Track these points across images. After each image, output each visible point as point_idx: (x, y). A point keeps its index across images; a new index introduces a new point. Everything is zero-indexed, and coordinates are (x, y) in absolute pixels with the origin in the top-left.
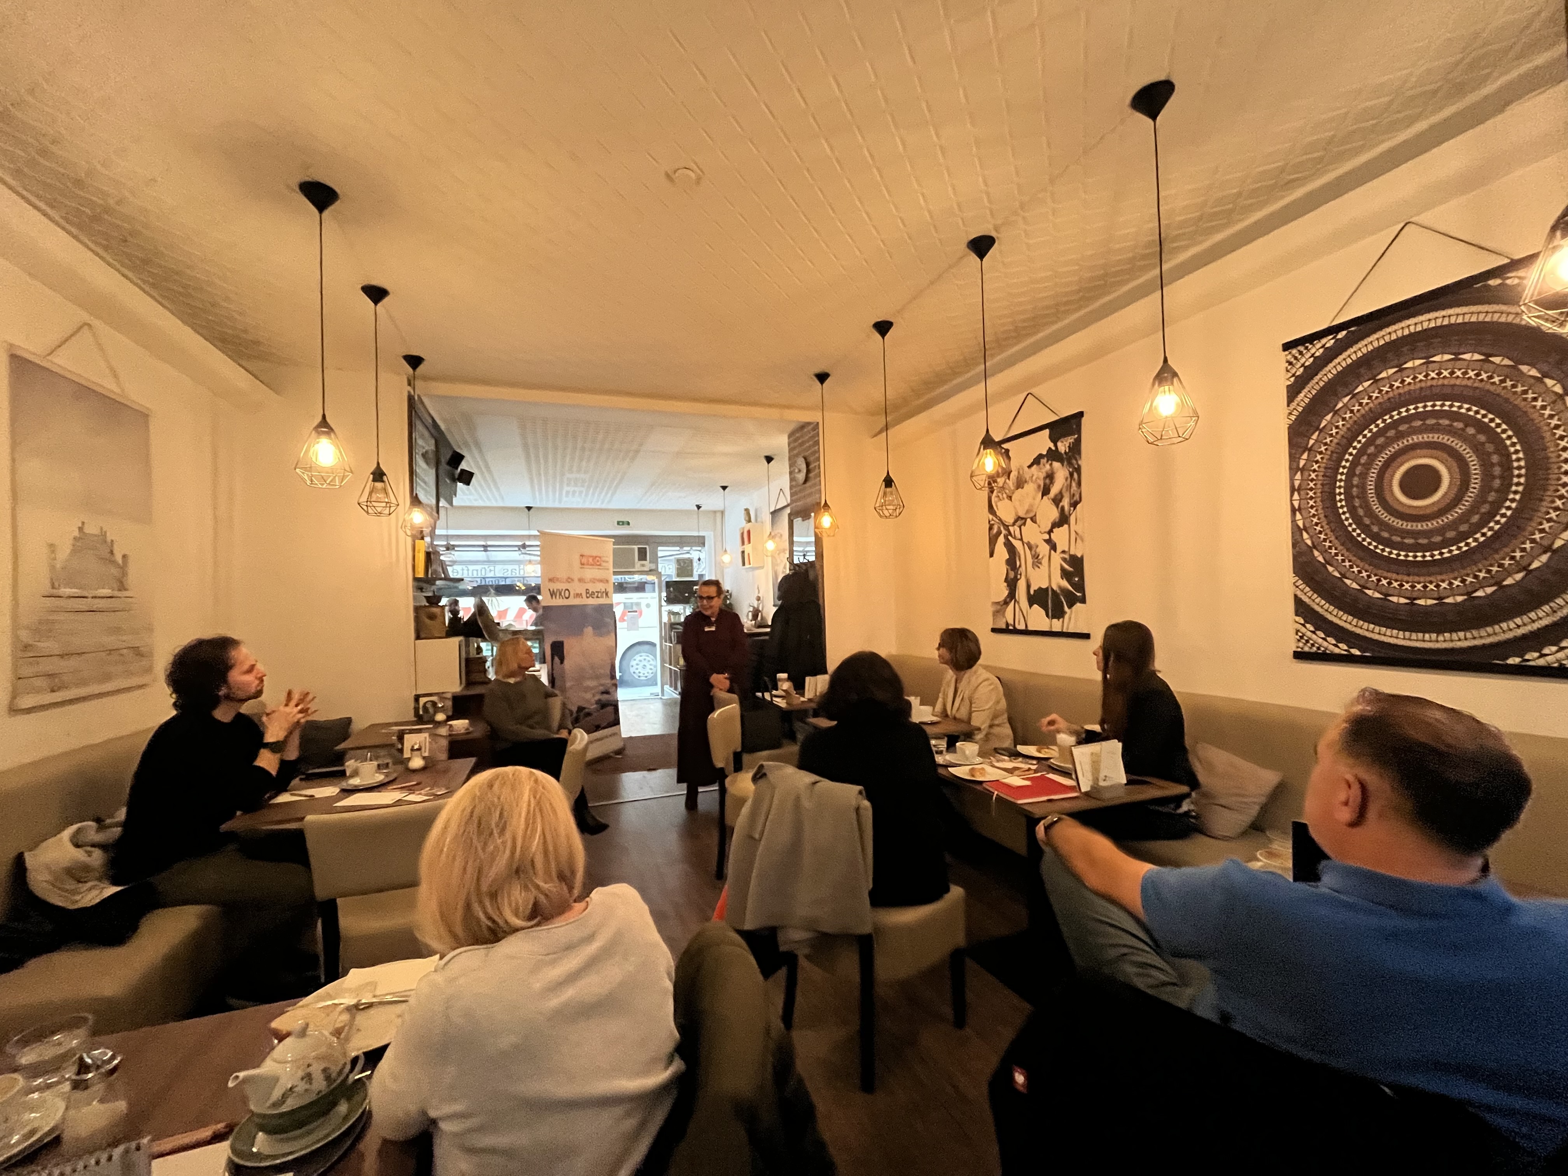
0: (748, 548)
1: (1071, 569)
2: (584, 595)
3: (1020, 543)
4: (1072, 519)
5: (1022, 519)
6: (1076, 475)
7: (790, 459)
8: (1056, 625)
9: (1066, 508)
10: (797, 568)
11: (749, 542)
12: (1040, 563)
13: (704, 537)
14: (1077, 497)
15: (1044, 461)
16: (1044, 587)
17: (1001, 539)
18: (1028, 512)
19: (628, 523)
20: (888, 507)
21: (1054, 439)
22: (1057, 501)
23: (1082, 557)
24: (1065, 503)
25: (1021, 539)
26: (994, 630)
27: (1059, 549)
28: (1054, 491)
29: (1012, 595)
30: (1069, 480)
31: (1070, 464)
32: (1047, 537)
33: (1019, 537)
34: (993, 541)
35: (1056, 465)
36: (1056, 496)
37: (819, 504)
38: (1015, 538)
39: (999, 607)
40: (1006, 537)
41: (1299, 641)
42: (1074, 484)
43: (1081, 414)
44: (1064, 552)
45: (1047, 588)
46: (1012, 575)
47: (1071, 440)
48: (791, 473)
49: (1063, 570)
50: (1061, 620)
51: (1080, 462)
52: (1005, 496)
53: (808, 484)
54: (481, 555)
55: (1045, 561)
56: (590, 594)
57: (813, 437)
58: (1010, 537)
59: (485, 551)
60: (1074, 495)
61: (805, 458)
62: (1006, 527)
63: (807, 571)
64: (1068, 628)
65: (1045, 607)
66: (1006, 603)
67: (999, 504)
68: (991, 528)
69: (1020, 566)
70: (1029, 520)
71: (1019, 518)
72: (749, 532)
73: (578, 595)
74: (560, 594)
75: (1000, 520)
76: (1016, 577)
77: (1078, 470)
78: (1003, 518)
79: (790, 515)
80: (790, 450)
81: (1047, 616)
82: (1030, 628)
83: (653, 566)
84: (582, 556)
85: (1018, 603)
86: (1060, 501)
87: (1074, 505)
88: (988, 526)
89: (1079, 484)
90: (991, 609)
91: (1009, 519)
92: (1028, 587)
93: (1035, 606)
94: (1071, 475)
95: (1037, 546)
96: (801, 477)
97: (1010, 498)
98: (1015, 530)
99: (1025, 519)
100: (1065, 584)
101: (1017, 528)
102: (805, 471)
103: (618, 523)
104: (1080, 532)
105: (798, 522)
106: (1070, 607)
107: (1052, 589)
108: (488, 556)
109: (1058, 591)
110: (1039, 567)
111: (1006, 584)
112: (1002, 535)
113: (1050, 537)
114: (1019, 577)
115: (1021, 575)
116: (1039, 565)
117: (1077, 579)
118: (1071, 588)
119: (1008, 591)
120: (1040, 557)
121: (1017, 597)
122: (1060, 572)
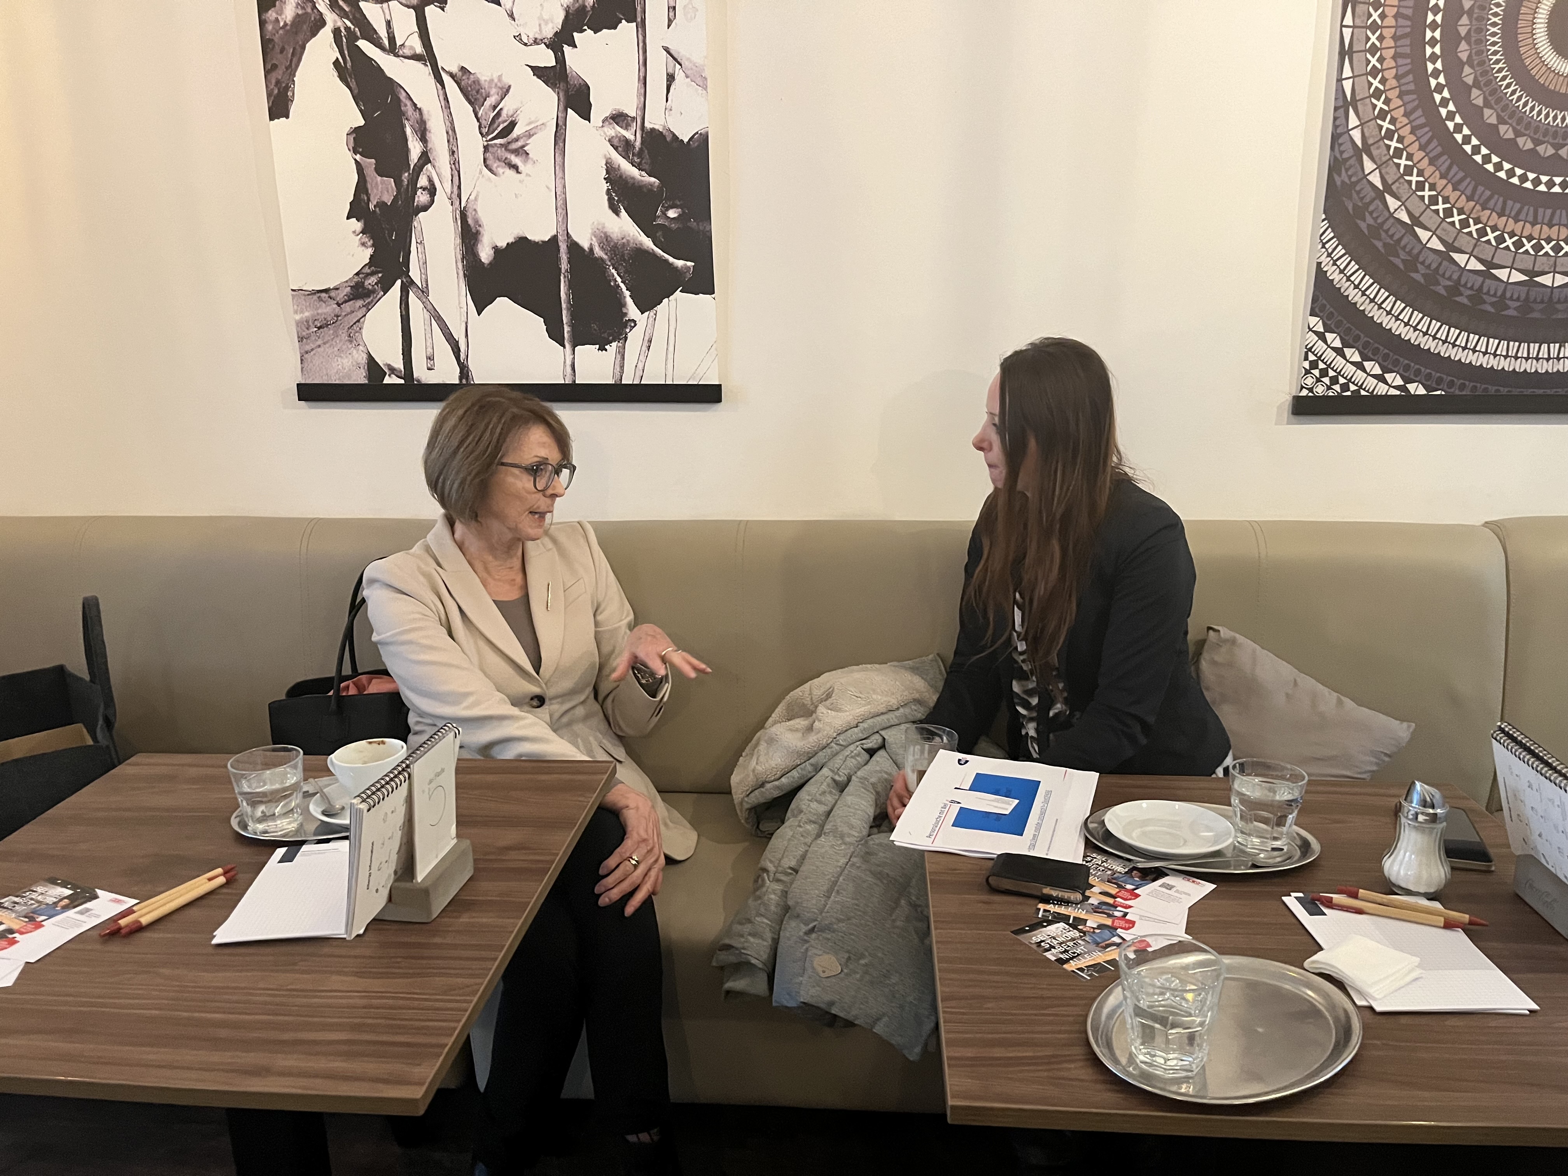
1: (653, 179)
3: (423, 71)
8: (594, 364)
12: (521, 152)
16: (540, 233)
17: (322, 45)
25: (428, 57)
26: (308, 393)
27: (600, 109)
29: (389, 264)
32: (547, 59)
33: (419, 49)
34: (283, 48)
38: (393, 49)
39: (328, 309)
40: (351, 41)
41: (1307, 372)
44: (619, 118)
45: (554, 239)
46: (385, 189)
49: (613, 176)
50: (612, 348)
55: (540, 147)
58: (364, 45)
65: (541, 305)
66: (360, 293)
69: (425, 158)
76: (407, 193)
81: (555, 334)
85: (424, 292)
90: (286, 318)
92: (472, 234)
93: (503, 303)
95: (506, 91)
100: (623, 226)
106: (647, 304)
107: (573, 247)
109: (598, 252)
110: (515, 168)
111: (356, 225)
112: (325, 35)
113: (561, 60)
114: (422, 198)
115: (432, 191)
116: (515, 160)
117: (672, 214)
118: (648, 243)
119: (370, 251)
120: (517, 131)
121: (414, 273)
122: (605, 186)
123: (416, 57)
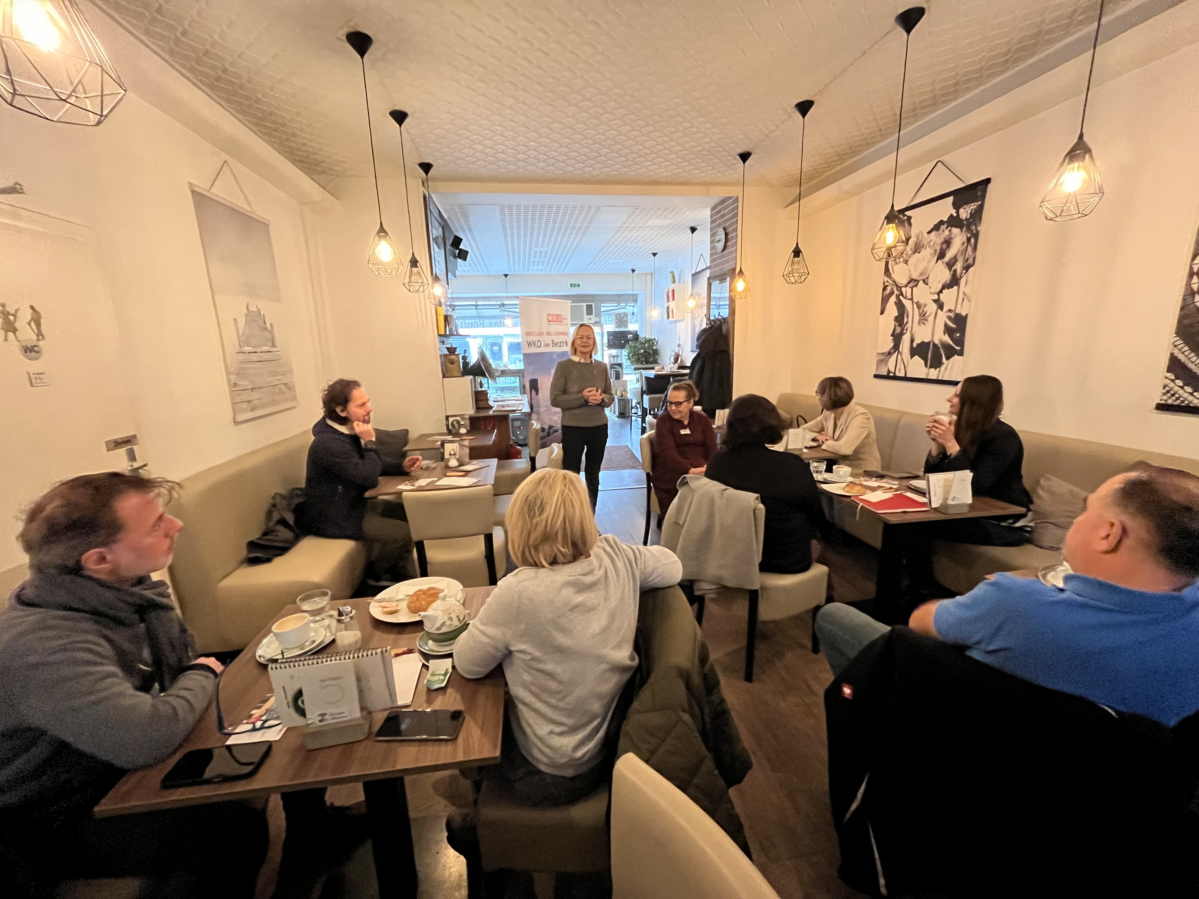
0: (672, 305)
1: (954, 326)
2: (551, 344)
3: (910, 302)
4: (963, 282)
5: (915, 280)
6: (973, 240)
7: (711, 230)
8: (933, 374)
9: (959, 271)
10: (712, 323)
11: (673, 299)
12: (926, 320)
13: (636, 295)
14: (970, 261)
15: (943, 227)
16: (927, 340)
17: (893, 299)
18: (921, 274)
19: (579, 286)
20: (794, 275)
21: (957, 206)
22: (950, 265)
23: (967, 315)
24: (958, 266)
25: (912, 299)
26: (876, 376)
27: (946, 308)
28: (949, 255)
29: (896, 347)
30: (966, 244)
31: (969, 229)
32: (936, 297)
33: (910, 297)
34: (885, 300)
35: (955, 230)
36: (951, 260)
37: (734, 270)
38: (905, 298)
39: (883, 357)
40: (898, 297)
41: (1164, 394)
42: (969, 249)
43: (988, 181)
44: (950, 311)
45: (930, 342)
46: (898, 329)
47: (973, 206)
48: (712, 242)
49: (946, 325)
50: (938, 369)
51: (979, 228)
52: (901, 260)
53: (725, 252)
54: (473, 312)
55: (931, 319)
56: (555, 344)
57: (733, 209)
58: (901, 297)
59: (477, 309)
60: (968, 260)
61: (725, 229)
62: (899, 288)
63: (720, 326)
64: (943, 377)
65: (925, 358)
66: (890, 354)
67: (895, 267)
68: (885, 289)
69: (907, 323)
70: (921, 282)
71: (911, 280)
72: (673, 291)
73: (547, 345)
74: (534, 344)
75: (894, 282)
76: (902, 330)
77: (976, 236)
78: (897, 280)
79: (709, 279)
80: (712, 222)
81: (926, 365)
82: (908, 376)
83: (597, 319)
84: (549, 315)
85: (901, 354)
86: (954, 264)
87: (967, 268)
88: (882, 287)
89: (975, 249)
90: (875, 359)
91: (902, 280)
92: (912, 341)
93: (916, 357)
94: (969, 240)
95: (925, 306)
96: (721, 245)
97: (906, 262)
98: (907, 291)
99: (919, 281)
100: (947, 339)
101: (909, 289)
102: (724, 240)
103: (571, 285)
104: (966, 293)
105: (715, 284)
106: (948, 358)
107: (934, 344)
108: (478, 313)
109: (939, 345)
110: (924, 324)
111: (892, 338)
112: (894, 295)
113: (939, 297)
114: (905, 331)
115: (907, 330)
116: (925, 322)
117: (958, 335)
118: (951, 343)
119: (893, 344)
120: (927, 315)
121: (900, 350)
122: (943, 328)
123: (909, 299)
